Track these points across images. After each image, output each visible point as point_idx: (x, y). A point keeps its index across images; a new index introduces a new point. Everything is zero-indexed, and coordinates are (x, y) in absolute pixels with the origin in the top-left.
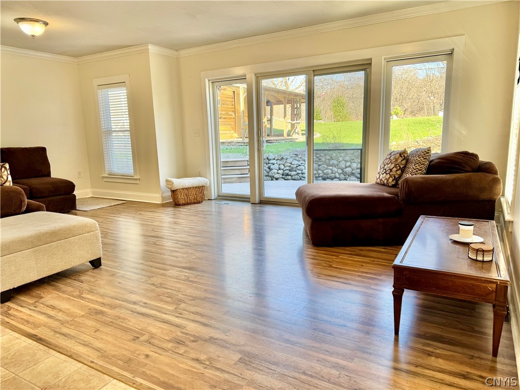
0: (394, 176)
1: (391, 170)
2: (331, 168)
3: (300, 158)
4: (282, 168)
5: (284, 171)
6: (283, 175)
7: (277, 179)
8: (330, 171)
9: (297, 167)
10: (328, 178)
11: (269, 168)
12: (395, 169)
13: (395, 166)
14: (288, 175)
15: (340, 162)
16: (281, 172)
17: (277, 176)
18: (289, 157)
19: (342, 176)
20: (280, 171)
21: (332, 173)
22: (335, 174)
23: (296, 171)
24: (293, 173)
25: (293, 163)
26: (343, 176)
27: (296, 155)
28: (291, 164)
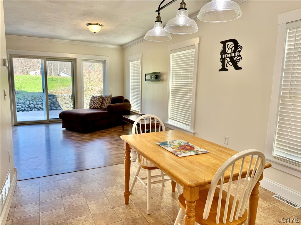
2: (21, 105)
8: (21, 107)
10: (20, 111)
15: (25, 101)
19: (29, 109)
21: (22, 108)
22: (24, 108)
26: (30, 109)
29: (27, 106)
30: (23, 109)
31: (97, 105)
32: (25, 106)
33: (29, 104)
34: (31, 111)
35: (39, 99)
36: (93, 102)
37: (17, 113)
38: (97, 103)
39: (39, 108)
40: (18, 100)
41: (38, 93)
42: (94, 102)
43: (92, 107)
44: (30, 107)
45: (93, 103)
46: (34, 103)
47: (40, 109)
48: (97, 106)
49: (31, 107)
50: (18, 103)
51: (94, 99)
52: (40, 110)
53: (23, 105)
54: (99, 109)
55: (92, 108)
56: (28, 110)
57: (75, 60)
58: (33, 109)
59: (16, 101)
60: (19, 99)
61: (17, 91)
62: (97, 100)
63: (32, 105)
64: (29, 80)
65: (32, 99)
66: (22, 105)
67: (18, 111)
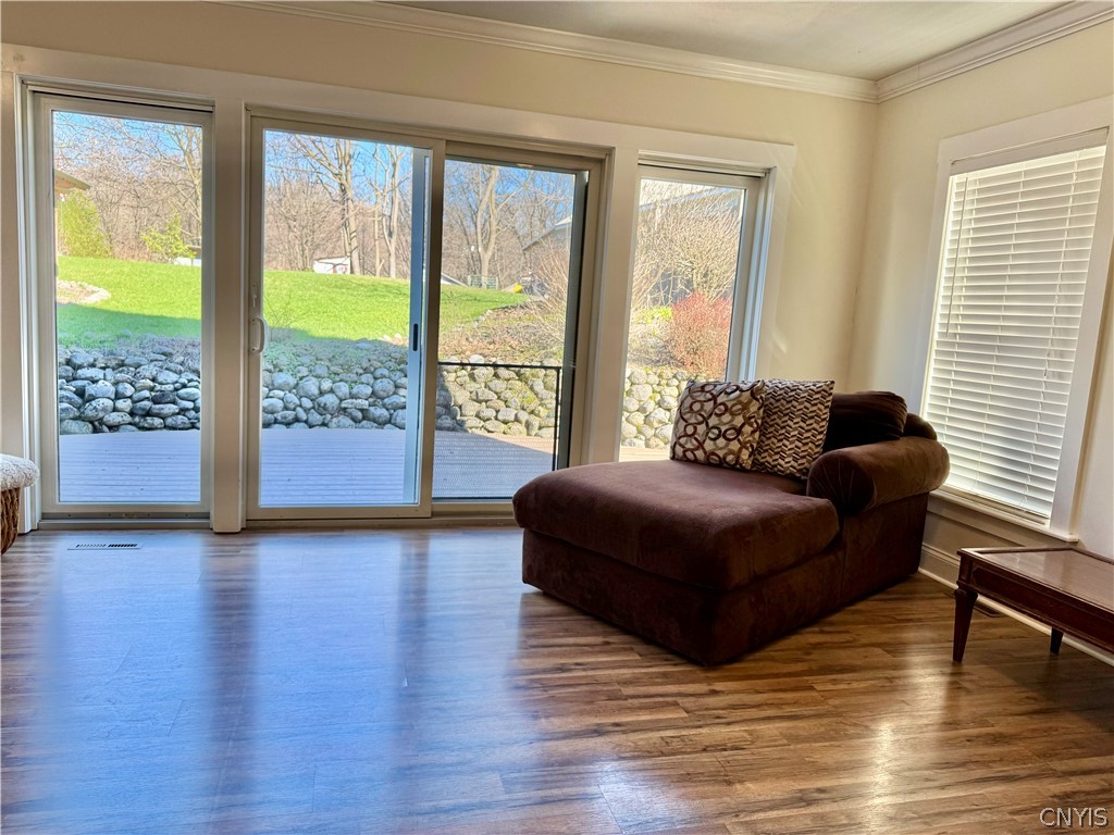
0: (752, 446)
1: (739, 431)
2: (281, 394)
3: (182, 364)
4: (128, 394)
5: (134, 402)
6: (132, 414)
7: (113, 428)
8: (280, 404)
9: (176, 390)
10: (276, 422)
11: (81, 393)
12: (747, 429)
13: (747, 421)
14: (148, 413)
15: (301, 379)
16: (125, 404)
17: (114, 418)
18: (144, 361)
19: (315, 417)
20: (121, 404)
21: (286, 408)
22: (294, 410)
23: (174, 402)
24: (169, 408)
25: (160, 379)
26: (319, 417)
27: (164, 354)
28: (154, 380)
29: (307, 403)
30: (290, 415)
31: (735, 446)
32: (298, 402)
33: (316, 392)
34: (324, 424)
35: (361, 371)
36: (705, 420)
37: (262, 431)
38: (730, 434)
39: (359, 415)
40: (270, 371)
41: (358, 342)
42: (713, 421)
43: (700, 454)
44: (319, 405)
45: (702, 428)
46: (339, 387)
47: (364, 418)
48: (731, 452)
49: (325, 408)
50: (271, 387)
51: (709, 406)
52: (365, 422)
53: (292, 398)
54: (743, 470)
55: (696, 462)
56: (310, 420)
57: (601, 162)
58: (335, 420)
59: (264, 376)
60: (275, 366)
61: (272, 329)
62: (733, 415)
63: (330, 400)
64: (316, 290)
65: (332, 368)
66: (289, 395)
67: (267, 425)
